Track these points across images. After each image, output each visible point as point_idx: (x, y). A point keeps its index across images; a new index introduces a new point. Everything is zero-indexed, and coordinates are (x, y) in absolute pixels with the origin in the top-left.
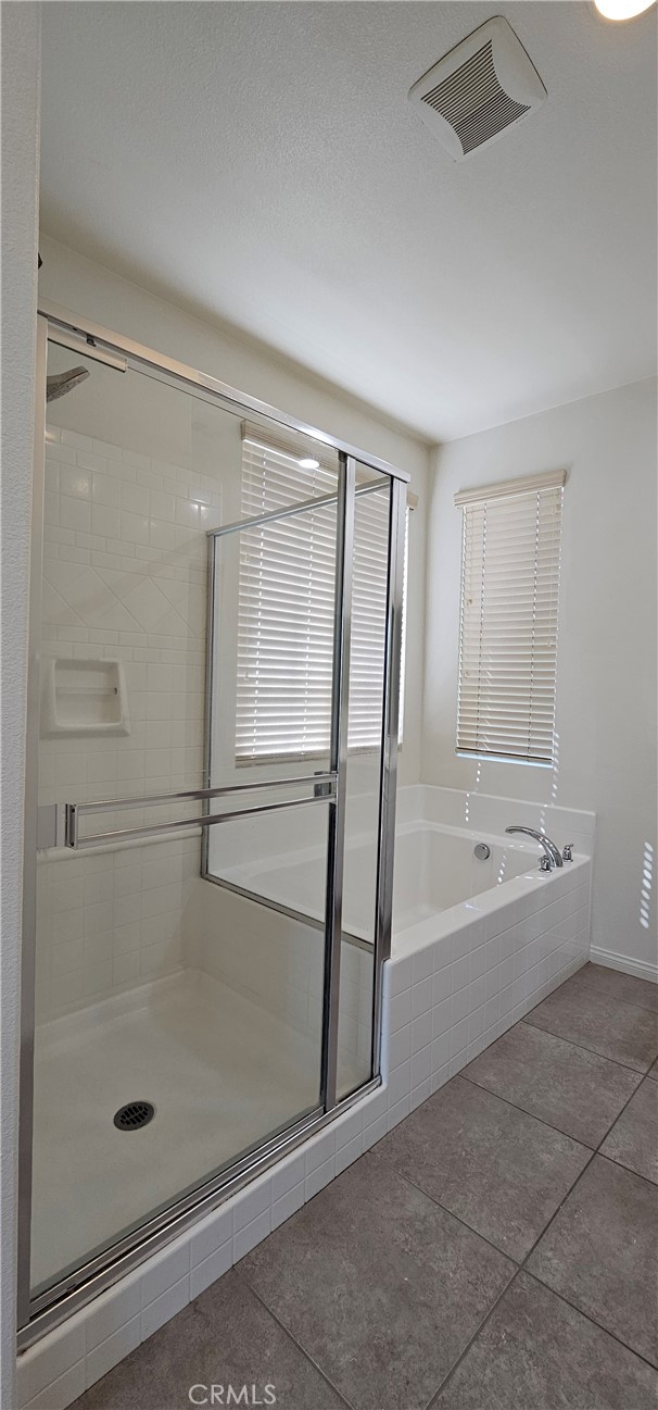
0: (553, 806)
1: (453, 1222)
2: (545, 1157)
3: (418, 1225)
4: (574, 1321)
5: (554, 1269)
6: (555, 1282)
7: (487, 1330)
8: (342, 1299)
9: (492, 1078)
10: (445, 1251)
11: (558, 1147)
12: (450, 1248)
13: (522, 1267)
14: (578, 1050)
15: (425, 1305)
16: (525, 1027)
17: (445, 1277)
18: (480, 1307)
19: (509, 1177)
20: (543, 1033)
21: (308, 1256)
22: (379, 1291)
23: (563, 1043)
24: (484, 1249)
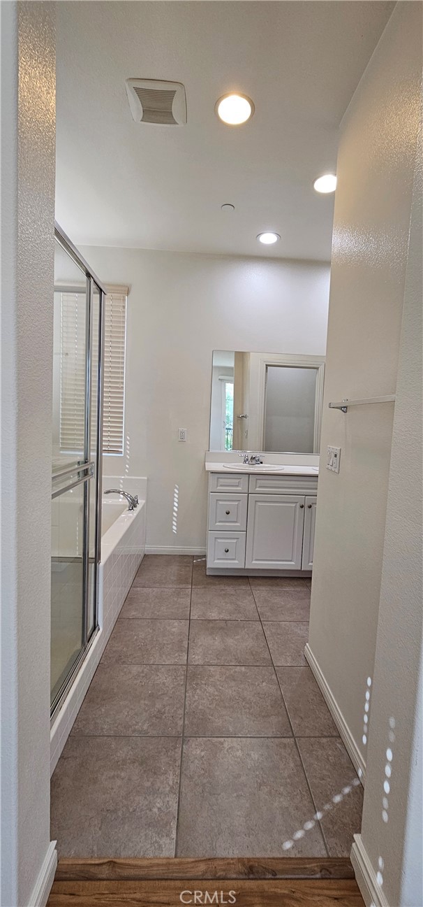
0: (126, 477)
1: (154, 666)
2: (173, 630)
3: (142, 675)
4: (212, 669)
5: (197, 659)
6: (201, 662)
7: (188, 688)
8: (130, 713)
9: (135, 613)
10: (158, 676)
11: (176, 624)
12: (159, 674)
13: (187, 665)
14: (162, 589)
15: (162, 694)
16: (135, 589)
17: (164, 684)
18: (182, 683)
19: (165, 642)
20: (144, 589)
21: (103, 710)
22: (142, 702)
23: (154, 589)
24: (171, 667)
